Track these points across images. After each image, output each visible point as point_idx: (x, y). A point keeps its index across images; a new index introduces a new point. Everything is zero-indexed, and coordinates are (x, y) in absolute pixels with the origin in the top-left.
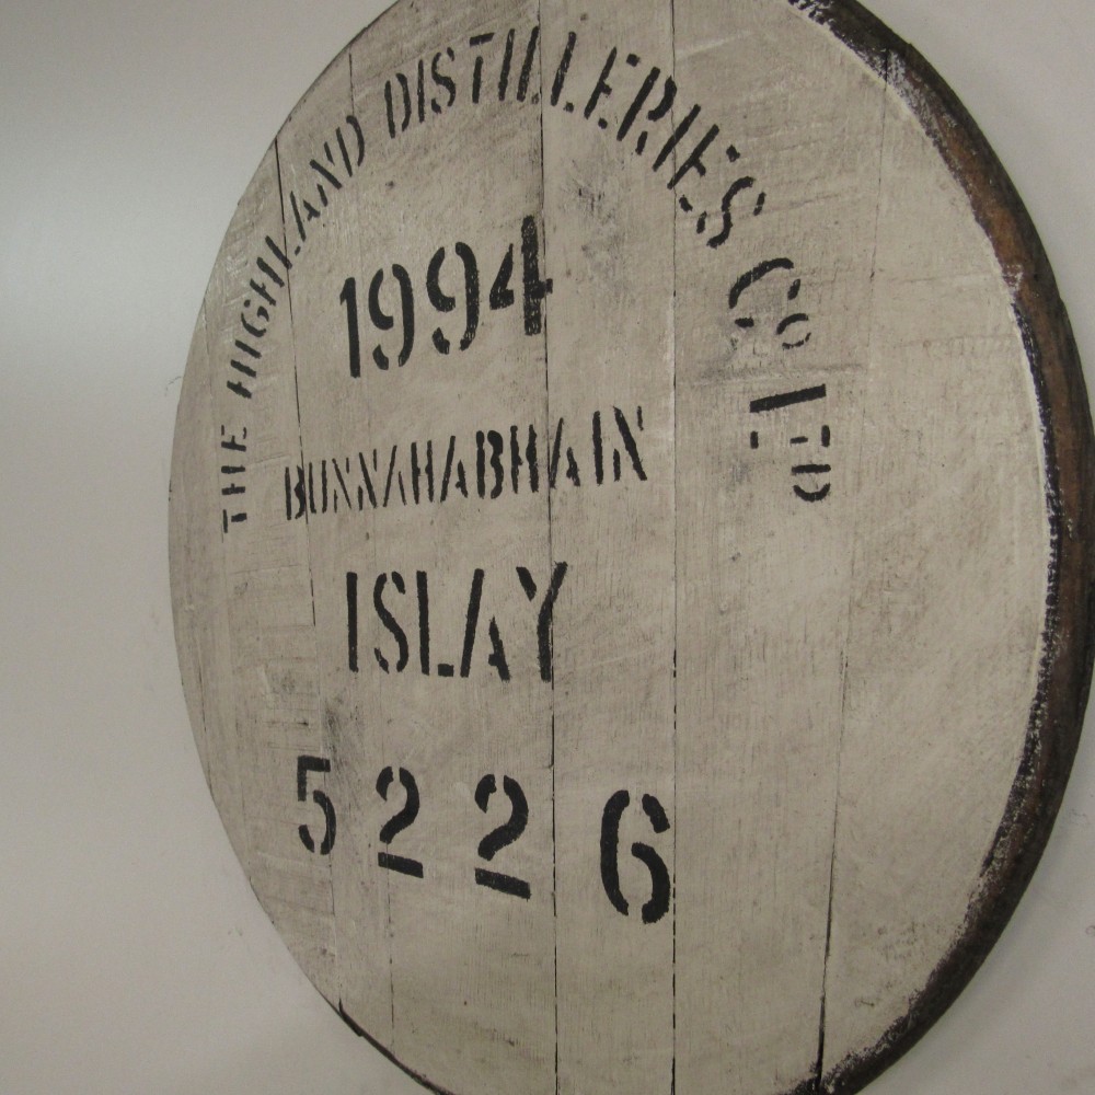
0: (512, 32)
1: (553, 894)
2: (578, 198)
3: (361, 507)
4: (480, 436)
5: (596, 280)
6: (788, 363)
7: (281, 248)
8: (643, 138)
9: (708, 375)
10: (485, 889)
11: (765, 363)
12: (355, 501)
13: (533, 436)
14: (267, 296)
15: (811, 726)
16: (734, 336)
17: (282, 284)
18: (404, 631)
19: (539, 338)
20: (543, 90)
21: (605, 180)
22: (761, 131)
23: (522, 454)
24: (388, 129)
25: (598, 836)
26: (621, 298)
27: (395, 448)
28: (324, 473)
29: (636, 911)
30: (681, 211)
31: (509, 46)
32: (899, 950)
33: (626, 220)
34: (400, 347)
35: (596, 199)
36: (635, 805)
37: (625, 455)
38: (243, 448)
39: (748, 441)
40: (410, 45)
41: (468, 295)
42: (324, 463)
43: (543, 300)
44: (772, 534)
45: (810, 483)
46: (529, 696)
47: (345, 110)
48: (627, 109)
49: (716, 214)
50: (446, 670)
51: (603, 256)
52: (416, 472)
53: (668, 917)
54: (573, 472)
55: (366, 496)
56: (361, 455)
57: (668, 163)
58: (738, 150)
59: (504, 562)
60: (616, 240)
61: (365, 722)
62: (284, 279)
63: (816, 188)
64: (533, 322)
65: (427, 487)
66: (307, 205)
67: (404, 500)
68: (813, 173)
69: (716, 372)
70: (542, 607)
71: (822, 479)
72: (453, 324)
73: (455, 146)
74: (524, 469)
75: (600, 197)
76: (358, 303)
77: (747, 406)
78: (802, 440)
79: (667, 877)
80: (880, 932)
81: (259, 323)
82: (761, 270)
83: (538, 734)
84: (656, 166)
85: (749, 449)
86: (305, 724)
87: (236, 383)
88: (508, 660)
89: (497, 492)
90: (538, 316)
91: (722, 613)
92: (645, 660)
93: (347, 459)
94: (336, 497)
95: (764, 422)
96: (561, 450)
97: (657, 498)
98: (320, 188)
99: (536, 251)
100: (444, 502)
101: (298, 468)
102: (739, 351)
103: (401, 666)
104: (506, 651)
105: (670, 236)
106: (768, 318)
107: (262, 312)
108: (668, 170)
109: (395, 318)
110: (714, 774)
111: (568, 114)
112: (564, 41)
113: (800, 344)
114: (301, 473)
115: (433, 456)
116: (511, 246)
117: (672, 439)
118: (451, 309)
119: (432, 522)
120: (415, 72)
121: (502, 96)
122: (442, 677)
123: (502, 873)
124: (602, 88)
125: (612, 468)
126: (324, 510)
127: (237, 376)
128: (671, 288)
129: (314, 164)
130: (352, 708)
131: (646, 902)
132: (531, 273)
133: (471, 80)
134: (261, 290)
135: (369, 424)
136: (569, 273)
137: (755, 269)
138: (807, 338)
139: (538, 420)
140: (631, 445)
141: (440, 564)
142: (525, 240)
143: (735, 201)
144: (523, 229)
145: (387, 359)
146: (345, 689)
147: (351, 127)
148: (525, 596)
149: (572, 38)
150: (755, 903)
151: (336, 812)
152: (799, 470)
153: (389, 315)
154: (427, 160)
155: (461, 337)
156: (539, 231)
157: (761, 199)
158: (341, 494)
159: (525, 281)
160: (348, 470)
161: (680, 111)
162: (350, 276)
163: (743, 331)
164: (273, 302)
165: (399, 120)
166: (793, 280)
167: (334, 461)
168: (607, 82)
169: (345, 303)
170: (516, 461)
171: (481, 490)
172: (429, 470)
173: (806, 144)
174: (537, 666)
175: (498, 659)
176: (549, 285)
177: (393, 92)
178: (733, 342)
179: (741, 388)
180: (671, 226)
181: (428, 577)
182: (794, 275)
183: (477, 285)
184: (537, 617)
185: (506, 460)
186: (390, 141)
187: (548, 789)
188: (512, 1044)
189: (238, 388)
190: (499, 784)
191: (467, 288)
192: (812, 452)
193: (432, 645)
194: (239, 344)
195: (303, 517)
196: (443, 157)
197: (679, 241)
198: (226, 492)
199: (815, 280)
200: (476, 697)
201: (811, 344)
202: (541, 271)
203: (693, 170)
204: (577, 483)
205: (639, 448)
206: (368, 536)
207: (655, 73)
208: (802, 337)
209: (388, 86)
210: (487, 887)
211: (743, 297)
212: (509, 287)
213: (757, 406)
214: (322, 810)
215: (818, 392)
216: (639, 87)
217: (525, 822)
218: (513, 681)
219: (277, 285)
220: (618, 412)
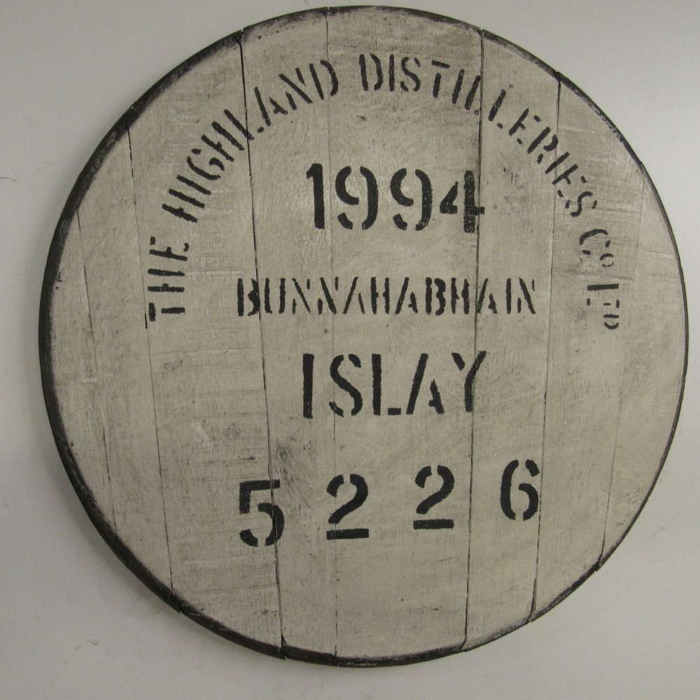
0: (462, 71)
1: (469, 522)
2: (503, 172)
3: (320, 312)
4: (429, 281)
5: (512, 215)
6: (604, 273)
7: (243, 123)
8: (540, 158)
9: (569, 271)
10: (421, 531)
11: (594, 271)
12: (314, 307)
13: (466, 285)
14: (223, 153)
15: (606, 419)
16: (582, 257)
17: (241, 148)
18: (359, 390)
19: (474, 235)
20: (483, 109)
21: (520, 169)
22: (596, 175)
23: (459, 293)
24: (361, 83)
25: (500, 485)
26: (526, 227)
27: (356, 279)
28: (282, 287)
29: (519, 516)
30: (558, 196)
31: (460, 78)
32: (633, 500)
33: (530, 191)
34: (364, 217)
35: (514, 176)
36: (522, 465)
37: (524, 302)
38: (184, 259)
39: (586, 302)
40: (383, 42)
41: (424, 201)
42: (283, 281)
43: (477, 217)
44: (594, 342)
45: (611, 322)
46: (457, 420)
47: (319, 55)
48: (533, 140)
49: (575, 202)
50: (394, 411)
51: (516, 204)
52: (374, 295)
53: (537, 514)
54: (493, 306)
55: (326, 305)
56: (322, 280)
57: (552, 173)
58: (586, 179)
59: (443, 350)
60: (524, 199)
61: (318, 450)
62: (245, 145)
63: (618, 206)
64: (470, 226)
65: (384, 305)
66: (273, 102)
67: (363, 310)
68: (617, 200)
69: (573, 270)
70: (469, 374)
71: (616, 321)
72: (412, 215)
73: (417, 115)
74: (460, 302)
75: (516, 176)
76: (324, 181)
77: (586, 288)
78: (608, 304)
79: (537, 496)
80: (627, 495)
81: (213, 170)
82: (595, 232)
83: (463, 440)
84: (548, 171)
85: (586, 305)
86: (252, 458)
87: (177, 207)
88: (443, 403)
89: (440, 312)
90: (473, 224)
91: (570, 374)
92: (530, 397)
93: (308, 281)
94: (294, 304)
95: (593, 295)
96: (485, 294)
97: (540, 323)
98: (289, 96)
99: (474, 191)
100: (398, 315)
101: (253, 281)
102: (584, 264)
103: (355, 412)
104: (441, 398)
105: (553, 205)
106: (597, 253)
107: (214, 161)
108: (552, 176)
109: (361, 199)
110: (563, 445)
111: (498, 129)
112: (499, 93)
113: (609, 266)
114: (255, 284)
115: (390, 287)
116: (457, 183)
117: (549, 297)
118: (410, 205)
119: (388, 326)
120: (388, 61)
121: (454, 101)
122: (391, 416)
123: (434, 519)
124: (519, 124)
125: (517, 307)
126: (282, 310)
127: (176, 203)
128: (552, 229)
129: (283, 77)
130: (306, 443)
131: (525, 510)
132: (469, 201)
133: (432, 84)
134: (218, 147)
135: (332, 260)
136: (495, 207)
137: (592, 231)
138: (613, 264)
139: (471, 277)
140: (528, 297)
141: (393, 350)
142: (466, 182)
143: (584, 200)
144: (465, 176)
145: (352, 223)
146: (299, 431)
147: (325, 69)
148: (457, 368)
149: (504, 93)
150: (579, 496)
151: (284, 514)
152: (607, 316)
153: (356, 196)
154: (395, 115)
155: (417, 223)
156: (476, 181)
157: (595, 203)
158: (300, 302)
159: (465, 203)
160: (308, 287)
161: (559, 151)
162: (318, 162)
163: (586, 256)
164: (229, 158)
165: (372, 81)
166: (607, 240)
167: (294, 280)
168: (523, 123)
169: (311, 179)
170: (455, 296)
171: (429, 309)
172: (386, 295)
173: (615, 187)
174: (463, 404)
175: (436, 403)
176: (482, 210)
177: (367, 64)
178: (581, 260)
179: (583, 279)
180: (553, 201)
181: (382, 357)
182: (607, 238)
183: (431, 197)
184: (465, 379)
185: (447, 295)
186: (363, 92)
187: (468, 468)
188: (437, 610)
189: (179, 213)
190: (434, 470)
191: (424, 196)
192: (612, 309)
193: (383, 398)
194: (181, 178)
195: (257, 315)
196: (409, 118)
197: (556, 209)
198: (152, 289)
199: (616, 241)
200: (418, 425)
201: (614, 267)
202: (476, 201)
203: (564, 181)
204: (495, 312)
205: (532, 299)
206: (326, 331)
207: (547, 130)
208: (611, 263)
209: (362, 57)
210: (422, 530)
211: (586, 241)
212: (455, 203)
213: (591, 288)
214: (268, 516)
215: (615, 286)
216: (540, 133)
217: (452, 487)
218: (446, 414)
219: (235, 149)
220: (521, 281)
